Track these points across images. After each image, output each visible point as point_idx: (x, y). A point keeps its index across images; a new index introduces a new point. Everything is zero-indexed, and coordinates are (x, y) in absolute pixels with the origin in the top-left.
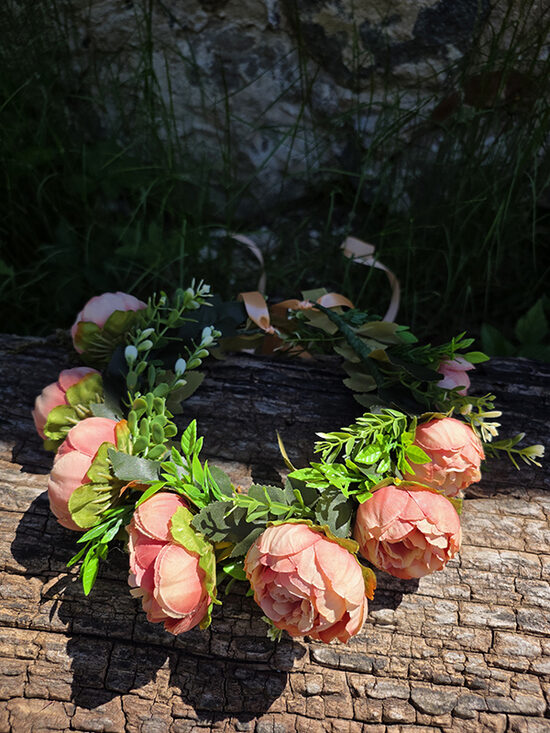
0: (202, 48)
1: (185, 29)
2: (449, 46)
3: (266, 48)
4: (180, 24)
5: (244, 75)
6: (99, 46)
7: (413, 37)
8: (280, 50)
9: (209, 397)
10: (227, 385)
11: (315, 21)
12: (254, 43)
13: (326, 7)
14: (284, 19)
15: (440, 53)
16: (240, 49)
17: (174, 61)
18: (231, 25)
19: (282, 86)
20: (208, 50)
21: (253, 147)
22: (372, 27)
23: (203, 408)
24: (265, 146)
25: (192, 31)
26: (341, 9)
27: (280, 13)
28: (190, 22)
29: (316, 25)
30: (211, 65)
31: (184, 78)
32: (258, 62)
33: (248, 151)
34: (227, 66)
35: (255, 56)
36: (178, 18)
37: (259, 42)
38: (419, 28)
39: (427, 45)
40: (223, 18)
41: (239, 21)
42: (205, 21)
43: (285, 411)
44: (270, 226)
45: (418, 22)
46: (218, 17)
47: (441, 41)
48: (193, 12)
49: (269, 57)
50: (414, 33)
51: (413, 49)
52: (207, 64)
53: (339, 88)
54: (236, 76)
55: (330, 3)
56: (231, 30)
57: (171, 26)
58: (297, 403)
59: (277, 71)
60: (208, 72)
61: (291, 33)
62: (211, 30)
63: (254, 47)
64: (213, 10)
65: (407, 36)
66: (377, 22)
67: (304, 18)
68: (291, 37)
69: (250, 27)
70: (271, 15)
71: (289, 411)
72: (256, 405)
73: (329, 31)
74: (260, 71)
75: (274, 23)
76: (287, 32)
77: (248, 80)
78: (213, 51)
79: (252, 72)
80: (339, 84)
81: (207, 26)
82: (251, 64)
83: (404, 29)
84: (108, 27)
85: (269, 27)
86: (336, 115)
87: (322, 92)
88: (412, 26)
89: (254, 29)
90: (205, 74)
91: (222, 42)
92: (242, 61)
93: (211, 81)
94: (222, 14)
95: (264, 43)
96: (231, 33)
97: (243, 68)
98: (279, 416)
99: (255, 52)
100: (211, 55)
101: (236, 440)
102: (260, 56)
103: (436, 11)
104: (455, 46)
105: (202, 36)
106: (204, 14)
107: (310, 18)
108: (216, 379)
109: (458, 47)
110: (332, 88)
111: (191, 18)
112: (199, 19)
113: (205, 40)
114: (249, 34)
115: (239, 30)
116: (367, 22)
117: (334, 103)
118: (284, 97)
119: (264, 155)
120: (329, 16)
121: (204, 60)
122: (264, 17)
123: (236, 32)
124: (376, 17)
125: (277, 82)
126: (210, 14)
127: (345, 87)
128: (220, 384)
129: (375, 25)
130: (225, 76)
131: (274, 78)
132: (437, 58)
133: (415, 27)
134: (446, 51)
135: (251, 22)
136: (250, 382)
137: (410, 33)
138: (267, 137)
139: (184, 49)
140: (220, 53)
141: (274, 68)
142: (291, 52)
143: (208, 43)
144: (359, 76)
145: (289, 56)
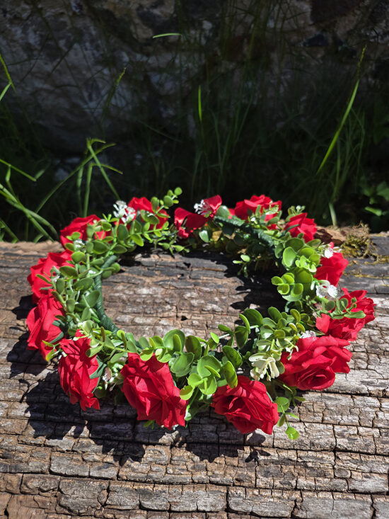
0: (30, 30)
1: (15, 18)
2: (202, 20)
3: (77, 28)
4: (11, 14)
5: (64, 48)
7: (175, 15)
8: (86, 29)
11: (106, 7)
12: (66, 26)
14: (85, 8)
15: (197, 25)
16: (58, 30)
17: (12, 41)
18: (48, 14)
19: (93, 54)
20: (35, 32)
24: (91, 97)
25: (21, 19)
27: (82, 3)
28: (19, 13)
29: (107, 11)
30: (39, 43)
31: (22, 53)
32: (72, 38)
33: (80, 103)
34: (50, 43)
35: (70, 34)
36: (8, 10)
37: (70, 25)
38: (178, 9)
39: (186, 20)
40: (41, 9)
41: (53, 10)
42: (29, 11)
45: (176, 4)
46: (37, 8)
47: (195, 17)
48: (18, 5)
49: (79, 35)
50: (175, 12)
52: (36, 42)
54: (59, 49)
56: (49, 17)
57: (5, 16)
59: (88, 44)
60: (39, 48)
61: (93, 17)
62: (34, 17)
63: (67, 28)
64: (33, 4)
65: (171, 15)
66: (148, 6)
67: (97, 6)
68: (93, 19)
69: (62, 14)
70: (74, 4)
73: (118, 15)
74: (76, 46)
75: (77, 11)
76: (90, 16)
77: (67, 51)
78: (38, 32)
79: (70, 46)
80: (134, 51)
81: (31, 15)
82: (68, 40)
83: (169, 10)
85: (75, 14)
86: (135, 73)
87: (122, 57)
88: (173, 7)
89: (64, 16)
90: (36, 49)
91: (44, 26)
92: (62, 38)
93: (42, 53)
94: (40, 6)
95: (73, 25)
96: (50, 19)
97: (62, 43)
99: (69, 31)
100: (37, 35)
102: (73, 34)
104: (206, 20)
105: (29, 22)
106: (27, 7)
107: (102, 5)
109: (209, 19)
110: (128, 54)
111: (18, 9)
112: (24, 10)
113: (32, 25)
114: (62, 19)
116: (141, 6)
118: (97, 62)
119: (92, 104)
120: (113, 3)
121: (33, 39)
122: (69, 6)
123: (53, 18)
124: (147, 3)
125: (89, 51)
126: (32, 6)
127: (138, 52)
129: (147, 8)
130: (50, 47)
131: (86, 49)
132: (196, 29)
133: (175, 8)
134: (201, 24)
135: (61, 11)
137: (172, 13)
138: (90, 91)
139: (18, 32)
140: (43, 33)
141: (85, 42)
142: (95, 30)
143: (34, 27)
144: (146, 45)
145: (94, 33)
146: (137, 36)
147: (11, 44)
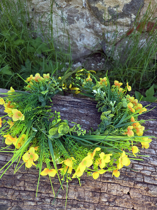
1: (60, 7)
2: (132, 14)
3: (82, 13)
5: (76, 20)
6: (37, 11)
7: (122, 12)
8: (86, 14)
9: (68, 108)
10: (72, 105)
11: (96, 6)
12: (79, 11)
13: (99, 2)
14: (87, 5)
15: (129, 16)
16: (75, 13)
17: (57, 16)
18: (73, 6)
19: (86, 23)
21: (77, 40)
22: (111, 8)
23: (66, 111)
24: (80, 40)
25: (62, 7)
26: (103, 3)
27: (86, 3)
28: (62, 5)
29: (96, 7)
30: (67, 17)
31: (59, 20)
32: (80, 17)
33: (76, 42)
34: (71, 18)
36: (58, 4)
37: (80, 11)
38: (124, 9)
39: (126, 14)
40: (70, 4)
41: (75, 5)
42: (66, 5)
43: (86, 112)
44: (81, 62)
45: (124, 7)
46: (69, 4)
47: (130, 13)
48: (62, 2)
49: (83, 15)
50: (123, 10)
51: (123, 15)
53: (101, 24)
54: (73, 20)
55: (100, 1)
56: (73, 7)
57: (56, 6)
58: (89, 110)
60: (66, 19)
61: (89, 9)
62: (67, 7)
63: (79, 12)
64: (68, 2)
65: (121, 11)
66: (113, 7)
67: (92, 5)
68: (89, 10)
69: (78, 7)
70: (84, 4)
71: (87, 112)
72: (79, 110)
73: (99, 9)
74: (80, 20)
76: (88, 8)
77: (76, 21)
78: (67, 13)
79: (78, 20)
80: (101, 23)
81: (66, 6)
82: (78, 17)
83: (120, 9)
84: (39, 6)
85: (83, 7)
86: (100, 32)
87: (97, 25)
88: (122, 8)
89: (79, 8)
91: (70, 11)
92: (75, 16)
93: (66, 21)
95: (81, 12)
96: (73, 8)
97: (75, 18)
98: (85, 113)
99: (79, 14)
100: (67, 14)
101: (74, 119)
102: (80, 15)
103: (129, 4)
104: (134, 14)
105: (65, 9)
106: (66, 3)
107: (95, 5)
108: (69, 104)
109: (135, 14)
110: (99, 24)
111: (62, 4)
112: (64, 4)
113: (66, 10)
114: (77, 9)
115: (75, 8)
116: (110, 7)
117: (100, 29)
118: (87, 27)
119: (80, 42)
120: (99, 5)
121: (65, 15)
122: (82, 4)
124: (112, 5)
125: (85, 22)
126: (67, 3)
127: (103, 24)
128: (70, 105)
129: (112, 8)
130: (70, 20)
131: (84, 21)
132: (129, 18)
133: (123, 9)
134: (131, 16)
135: (78, 6)
136: (78, 105)
137: (122, 10)
138: (81, 37)
139: (60, 12)
140: (69, 14)
141: (84, 19)
142: (89, 14)
143: (66, 11)
144: (107, 22)
145: (88, 15)
146: (105, 18)
147: (56, 17)
